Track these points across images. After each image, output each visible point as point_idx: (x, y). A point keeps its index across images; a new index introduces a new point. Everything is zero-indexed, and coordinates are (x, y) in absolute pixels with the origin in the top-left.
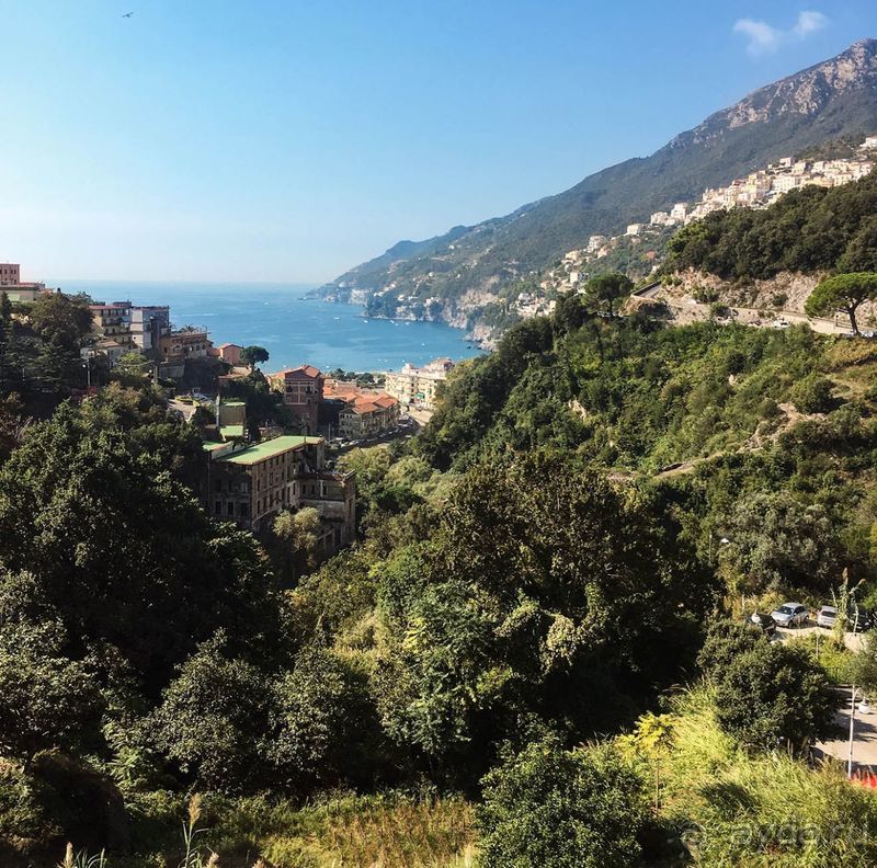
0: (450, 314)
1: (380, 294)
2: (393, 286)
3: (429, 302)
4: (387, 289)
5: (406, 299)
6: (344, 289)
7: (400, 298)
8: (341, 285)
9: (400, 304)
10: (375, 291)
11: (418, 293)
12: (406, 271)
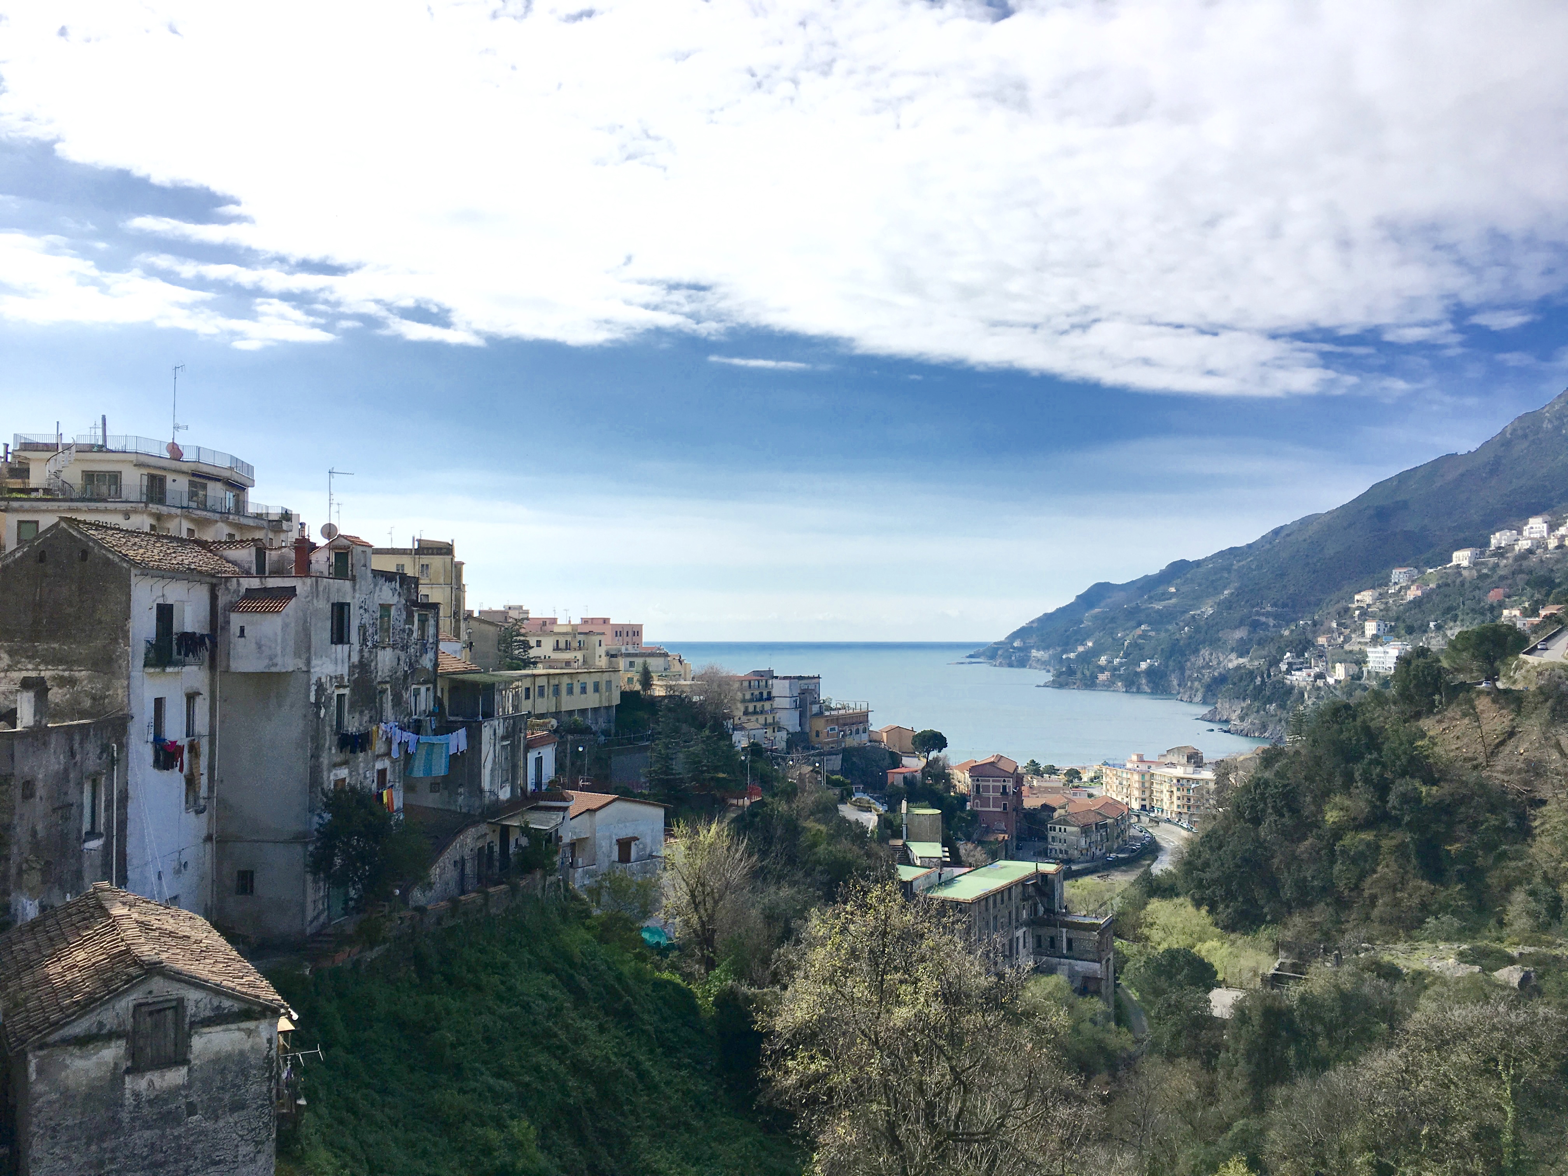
0: (1175, 683)
1: (1072, 655)
2: (1090, 644)
3: (1144, 666)
4: (1081, 649)
5: (1110, 662)
6: (1019, 649)
7: (1103, 661)
8: (1015, 644)
9: (1102, 669)
10: (1065, 651)
11: (1126, 655)
12: (1107, 623)
